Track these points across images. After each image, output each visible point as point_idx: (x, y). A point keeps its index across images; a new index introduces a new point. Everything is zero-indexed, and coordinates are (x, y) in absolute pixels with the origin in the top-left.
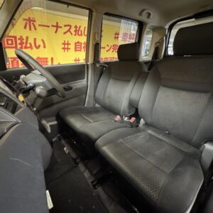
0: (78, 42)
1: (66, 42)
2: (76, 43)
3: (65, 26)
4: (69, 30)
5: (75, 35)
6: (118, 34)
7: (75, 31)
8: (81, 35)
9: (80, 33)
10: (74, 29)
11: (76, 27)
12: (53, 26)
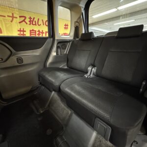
0: (33, 30)
1: (22, 30)
2: (30, 31)
3: (20, 17)
4: (24, 21)
5: (30, 24)
6: (67, 25)
7: (30, 21)
8: (36, 25)
9: (34, 23)
10: (29, 20)
11: (30, 18)
12: (8, 16)
